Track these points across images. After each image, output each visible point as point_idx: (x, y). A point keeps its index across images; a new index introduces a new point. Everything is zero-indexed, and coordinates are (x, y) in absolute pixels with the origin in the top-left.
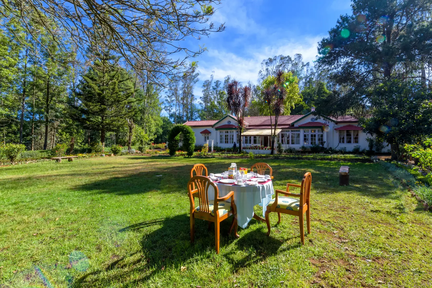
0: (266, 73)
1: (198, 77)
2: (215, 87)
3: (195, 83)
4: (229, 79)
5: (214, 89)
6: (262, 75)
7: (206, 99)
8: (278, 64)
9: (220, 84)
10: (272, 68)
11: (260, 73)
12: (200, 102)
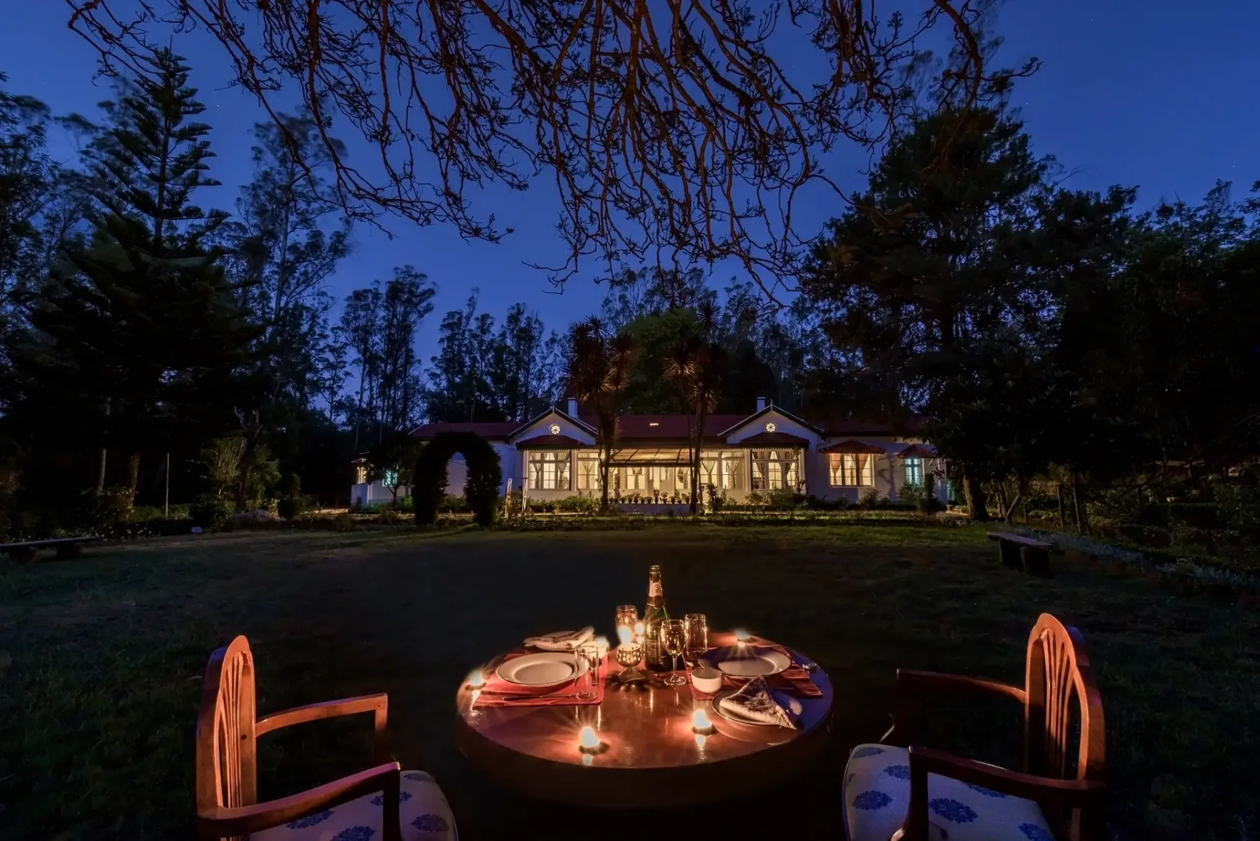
0: (621, 306)
1: (429, 300)
2: (479, 332)
3: (421, 316)
4: (520, 313)
5: (474, 336)
6: (610, 310)
7: (451, 362)
8: (649, 286)
9: (492, 323)
10: (636, 296)
11: (607, 304)
12: (432, 371)
